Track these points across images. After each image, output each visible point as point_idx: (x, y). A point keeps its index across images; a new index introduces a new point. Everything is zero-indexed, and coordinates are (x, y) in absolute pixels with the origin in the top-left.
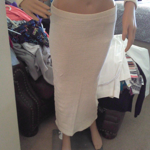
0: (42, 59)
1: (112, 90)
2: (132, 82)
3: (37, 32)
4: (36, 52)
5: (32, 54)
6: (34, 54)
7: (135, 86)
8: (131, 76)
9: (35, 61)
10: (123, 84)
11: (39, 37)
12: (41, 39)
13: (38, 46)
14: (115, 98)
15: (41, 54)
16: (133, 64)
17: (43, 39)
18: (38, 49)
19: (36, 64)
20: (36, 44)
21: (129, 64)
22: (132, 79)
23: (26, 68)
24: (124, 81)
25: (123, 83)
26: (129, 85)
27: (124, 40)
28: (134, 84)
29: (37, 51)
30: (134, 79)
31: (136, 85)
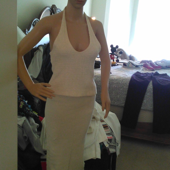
0: (31, 129)
1: (94, 152)
2: (109, 142)
3: (23, 105)
4: (23, 124)
5: (20, 126)
6: (21, 125)
7: (111, 145)
8: (108, 137)
9: (23, 132)
10: (102, 145)
11: (25, 110)
12: (27, 112)
13: (24, 118)
14: (97, 159)
15: (29, 125)
16: (107, 127)
17: (29, 111)
18: (25, 120)
19: (25, 135)
20: (23, 116)
21: (104, 127)
22: (109, 140)
24: (103, 143)
25: (102, 144)
26: (107, 145)
27: (103, 110)
29: (24, 122)
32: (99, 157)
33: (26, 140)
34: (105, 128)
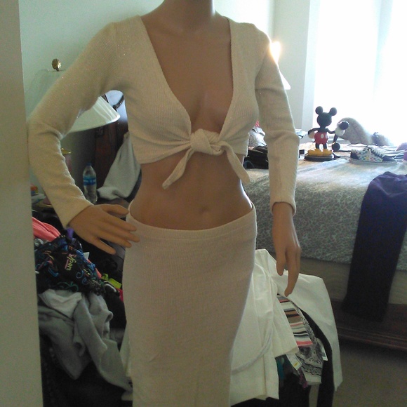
1: (260, 380)
2: (302, 356)
3: (73, 263)
4: (74, 310)
5: (66, 316)
6: (69, 315)
7: (309, 365)
8: (298, 343)
9: (73, 332)
10: (283, 363)
11: (79, 275)
12: (85, 279)
13: (77, 296)
14: (269, 399)
15: (88, 313)
16: (297, 315)
17: (89, 278)
18: (78, 302)
19: (77, 339)
20: (74, 290)
21: (288, 316)
22: (301, 349)
23: (51, 350)
24: (285, 356)
25: (283, 360)
26: (296, 364)
28: (307, 361)
29: (77, 307)
30: (304, 350)
31: (312, 362)
32: (274, 393)
33: (82, 353)
34: (292, 318)
